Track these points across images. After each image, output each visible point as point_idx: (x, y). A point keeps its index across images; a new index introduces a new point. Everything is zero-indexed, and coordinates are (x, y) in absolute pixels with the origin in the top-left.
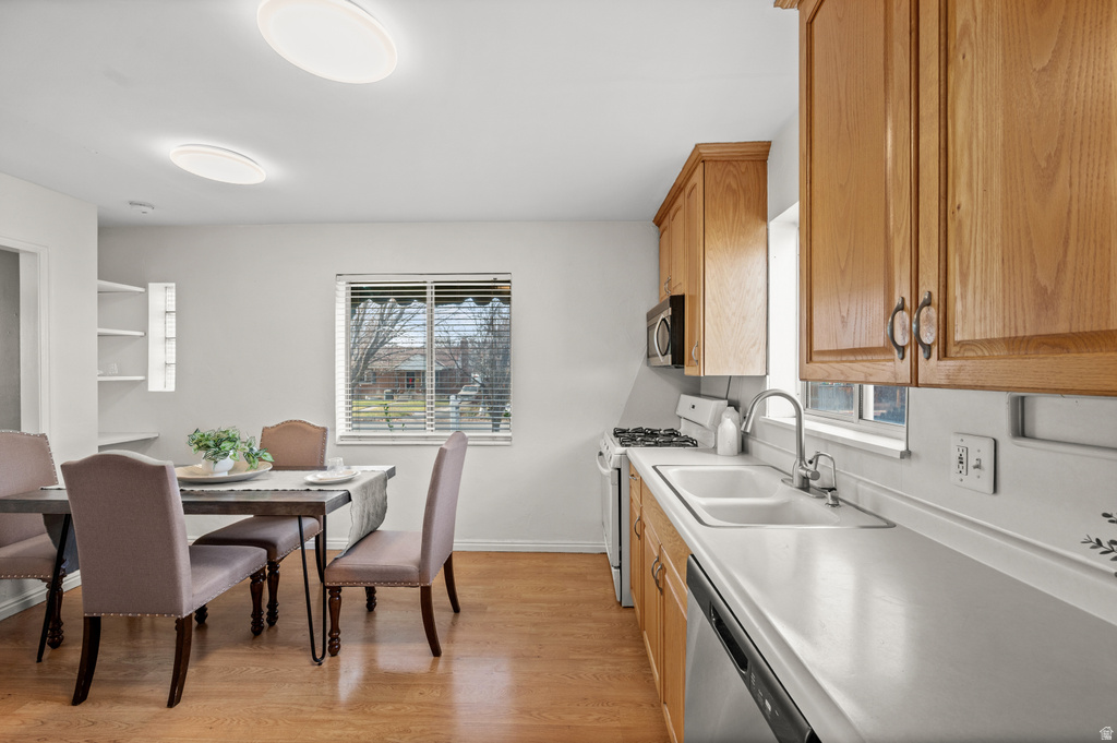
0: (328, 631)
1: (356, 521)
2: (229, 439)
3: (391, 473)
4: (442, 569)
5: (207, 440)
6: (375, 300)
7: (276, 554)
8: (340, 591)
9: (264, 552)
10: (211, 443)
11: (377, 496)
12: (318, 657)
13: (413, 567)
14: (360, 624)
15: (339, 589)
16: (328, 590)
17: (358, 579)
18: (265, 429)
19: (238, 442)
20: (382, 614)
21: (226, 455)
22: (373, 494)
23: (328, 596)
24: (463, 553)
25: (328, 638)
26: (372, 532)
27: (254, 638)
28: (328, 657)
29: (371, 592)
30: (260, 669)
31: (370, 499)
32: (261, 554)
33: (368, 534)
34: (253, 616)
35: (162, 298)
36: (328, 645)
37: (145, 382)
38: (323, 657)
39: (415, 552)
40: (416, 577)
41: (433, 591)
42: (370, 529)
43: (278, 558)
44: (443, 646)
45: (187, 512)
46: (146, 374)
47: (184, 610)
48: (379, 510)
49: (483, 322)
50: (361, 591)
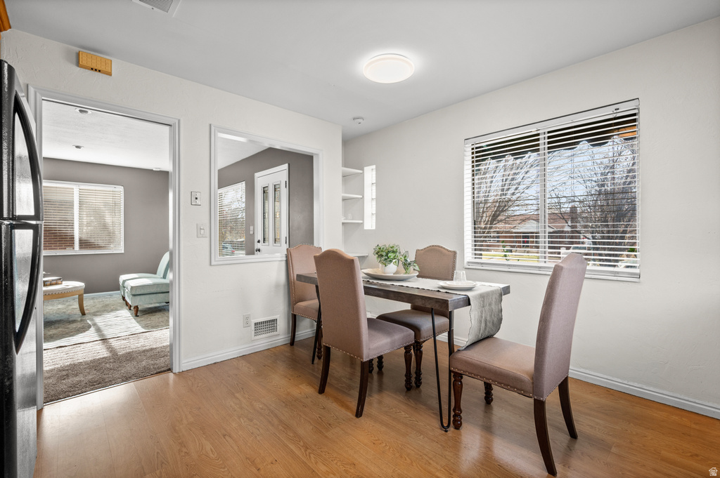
0: (452, 408)
1: (475, 323)
2: (393, 252)
3: (506, 291)
4: (557, 390)
5: (382, 251)
6: (493, 158)
7: (420, 338)
8: (462, 377)
9: (412, 333)
10: (384, 254)
11: (493, 307)
12: (445, 425)
13: (526, 378)
14: (480, 411)
15: (461, 376)
16: (452, 374)
17: (475, 372)
18: (417, 251)
19: (398, 254)
20: (498, 411)
21: (391, 261)
22: (490, 304)
23: (453, 379)
24: (577, 381)
25: (452, 413)
26: (490, 337)
27: (406, 392)
28: (452, 429)
29: (488, 388)
30: (407, 416)
31: (487, 308)
32: (410, 335)
33: (485, 338)
34: (406, 376)
35: (370, 174)
36: (452, 419)
37: (362, 224)
38: (448, 426)
39: (529, 363)
40: (529, 387)
41: (547, 407)
42: (487, 334)
43: (421, 340)
44: (558, 467)
45: (366, 293)
46: (363, 220)
47: (364, 357)
48: (495, 319)
49: (594, 184)
50: (480, 384)
